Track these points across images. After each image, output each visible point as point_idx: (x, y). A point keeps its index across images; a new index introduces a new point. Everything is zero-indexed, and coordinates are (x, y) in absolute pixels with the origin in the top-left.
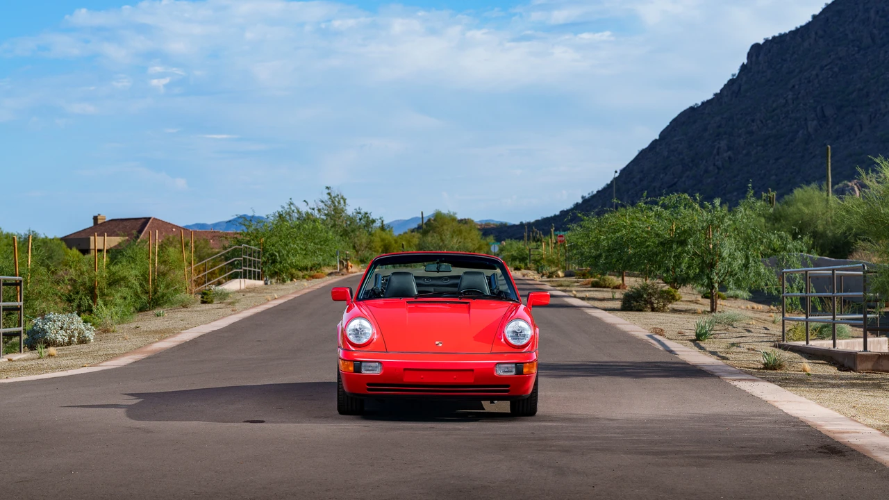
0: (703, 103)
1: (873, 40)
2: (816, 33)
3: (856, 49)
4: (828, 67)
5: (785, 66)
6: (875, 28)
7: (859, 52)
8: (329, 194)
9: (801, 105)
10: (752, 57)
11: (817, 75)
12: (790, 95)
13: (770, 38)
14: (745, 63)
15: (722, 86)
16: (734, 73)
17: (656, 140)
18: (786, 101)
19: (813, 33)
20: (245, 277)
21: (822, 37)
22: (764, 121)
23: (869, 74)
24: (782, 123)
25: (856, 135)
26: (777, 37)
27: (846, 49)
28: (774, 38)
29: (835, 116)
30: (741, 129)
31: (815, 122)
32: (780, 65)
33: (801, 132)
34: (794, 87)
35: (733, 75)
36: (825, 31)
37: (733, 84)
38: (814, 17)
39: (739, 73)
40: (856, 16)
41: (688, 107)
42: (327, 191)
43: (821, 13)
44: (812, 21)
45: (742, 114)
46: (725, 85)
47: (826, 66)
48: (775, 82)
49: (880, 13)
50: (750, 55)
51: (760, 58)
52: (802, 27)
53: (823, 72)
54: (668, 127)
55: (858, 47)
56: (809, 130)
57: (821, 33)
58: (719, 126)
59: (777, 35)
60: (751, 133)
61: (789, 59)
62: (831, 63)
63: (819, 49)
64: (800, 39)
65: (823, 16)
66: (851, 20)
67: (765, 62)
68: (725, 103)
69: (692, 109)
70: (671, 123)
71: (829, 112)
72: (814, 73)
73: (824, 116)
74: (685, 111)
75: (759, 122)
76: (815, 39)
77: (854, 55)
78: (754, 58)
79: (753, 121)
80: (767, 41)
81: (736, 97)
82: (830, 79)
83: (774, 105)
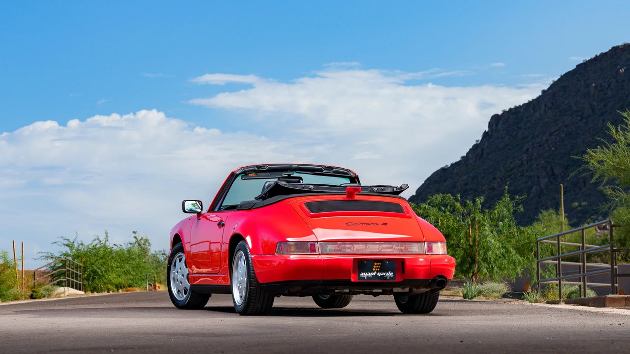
0: (452, 165)
1: (593, 111)
2: (546, 105)
3: (579, 118)
4: (555, 133)
5: (520, 133)
6: (594, 100)
7: (581, 120)
8: (135, 237)
9: (535, 165)
10: (492, 126)
11: (547, 140)
12: (525, 157)
13: (507, 110)
14: (487, 131)
15: (468, 150)
16: (477, 139)
17: (413, 196)
18: (522, 161)
19: (543, 105)
20: (68, 286)
21: (550, 108)
22: (503, 179)
23: (591, 139)
24: (519, 180)
25: (581, 189)
26: (513, 109)
27: (570, 118)
28: (510, 109)
29: (563, 174)
30: (484, 186)
31: (546, 180)
32: (516, 132)
33: (534, 188)
34: (528, 150)
35: (477, 141)
36: (552, 104)
37: (477, 148)
38: (544, 92)
39: (482, 139)
40: (578, 90)
41: (440, 168)
42: (134, 235)
43: (549, 89)
44: (542, 95)
45: (485, 173)
46: (470, 149)
47: (554, 132)
48: (512, 146)
49: (598, 88)
50: (490, 124)
51: (499, 126)
52: (533, 100)
53: (552, 137)
54: (423, 185)
55: (580, 116)
56: (541, 185)
57: (549, 105)
58: (466, 184)
59: (513, 107)
60: (493, 189)
61: (523, 127)
62: (558, 130)
63: (548, 118)
64: (532, 111)
65: (551, 91)
66: (574, 94)
67: (503, 130)
68: (471, 164)
69: (443, 170)
70: (425, 182)
71: (557, 171)
72: (544, 138)
73: (553, 174)
74: (437, 171)
75: (499, 180)
76: (545, 110)
77: (576, 123)
78: (494, 127)
79: (494, 179)
80: (504, 112)
81: (480, 159)
82: (558, 143)
83: (512, 166)
